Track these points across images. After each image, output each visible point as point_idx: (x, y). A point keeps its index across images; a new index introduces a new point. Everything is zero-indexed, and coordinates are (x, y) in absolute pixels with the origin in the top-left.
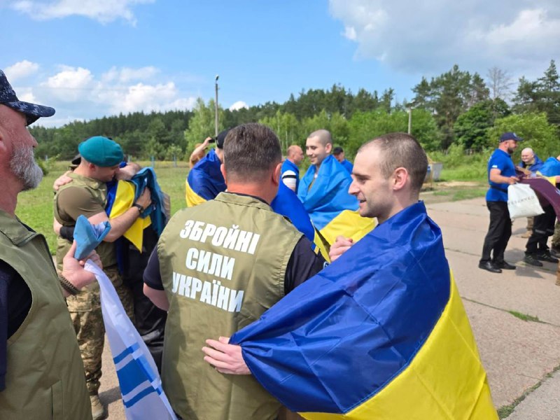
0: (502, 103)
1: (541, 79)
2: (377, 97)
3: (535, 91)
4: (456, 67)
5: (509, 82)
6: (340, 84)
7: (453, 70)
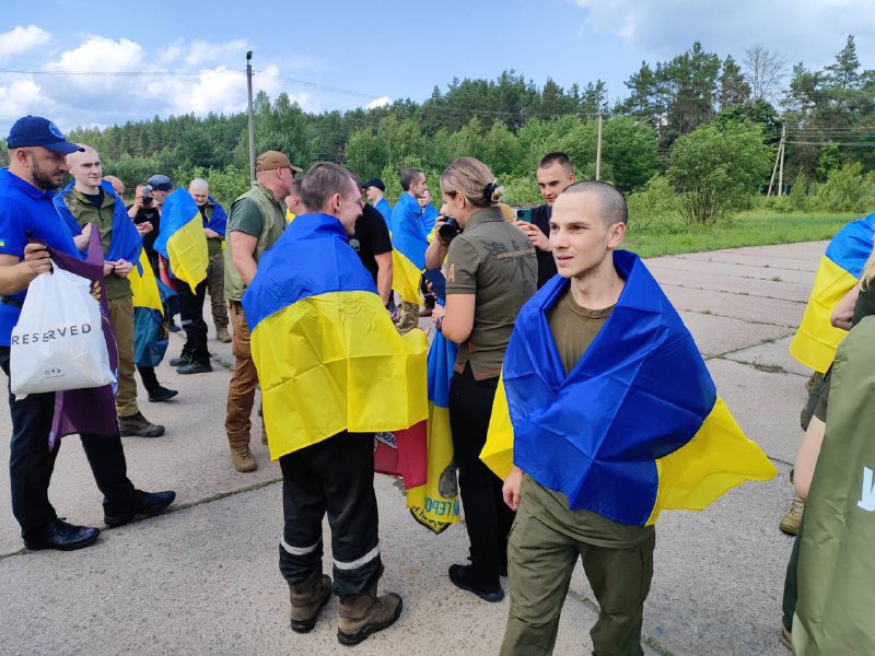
0: (768, 107)
1: (830, 68)
2: (577, 96)
3: (818, 88)
4: (698, 46)
5: (780, 72)
6: (512, 72)
7: (693, 50)
